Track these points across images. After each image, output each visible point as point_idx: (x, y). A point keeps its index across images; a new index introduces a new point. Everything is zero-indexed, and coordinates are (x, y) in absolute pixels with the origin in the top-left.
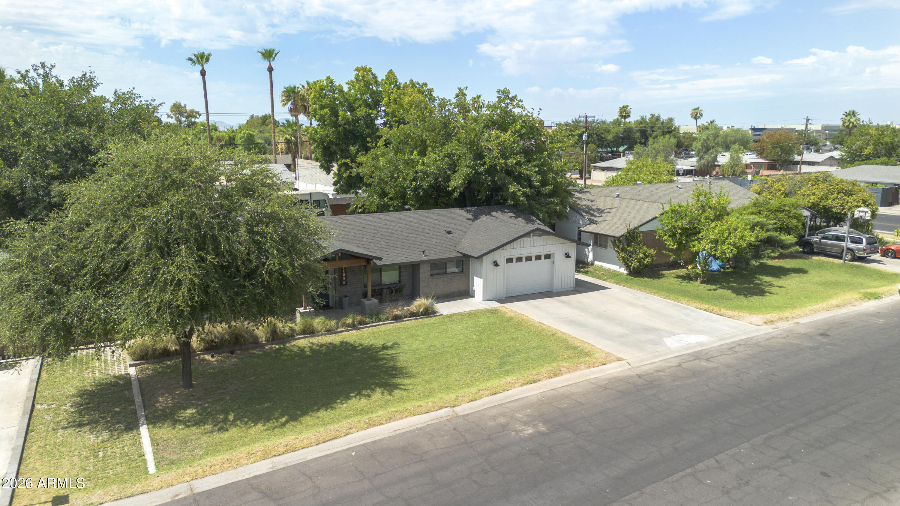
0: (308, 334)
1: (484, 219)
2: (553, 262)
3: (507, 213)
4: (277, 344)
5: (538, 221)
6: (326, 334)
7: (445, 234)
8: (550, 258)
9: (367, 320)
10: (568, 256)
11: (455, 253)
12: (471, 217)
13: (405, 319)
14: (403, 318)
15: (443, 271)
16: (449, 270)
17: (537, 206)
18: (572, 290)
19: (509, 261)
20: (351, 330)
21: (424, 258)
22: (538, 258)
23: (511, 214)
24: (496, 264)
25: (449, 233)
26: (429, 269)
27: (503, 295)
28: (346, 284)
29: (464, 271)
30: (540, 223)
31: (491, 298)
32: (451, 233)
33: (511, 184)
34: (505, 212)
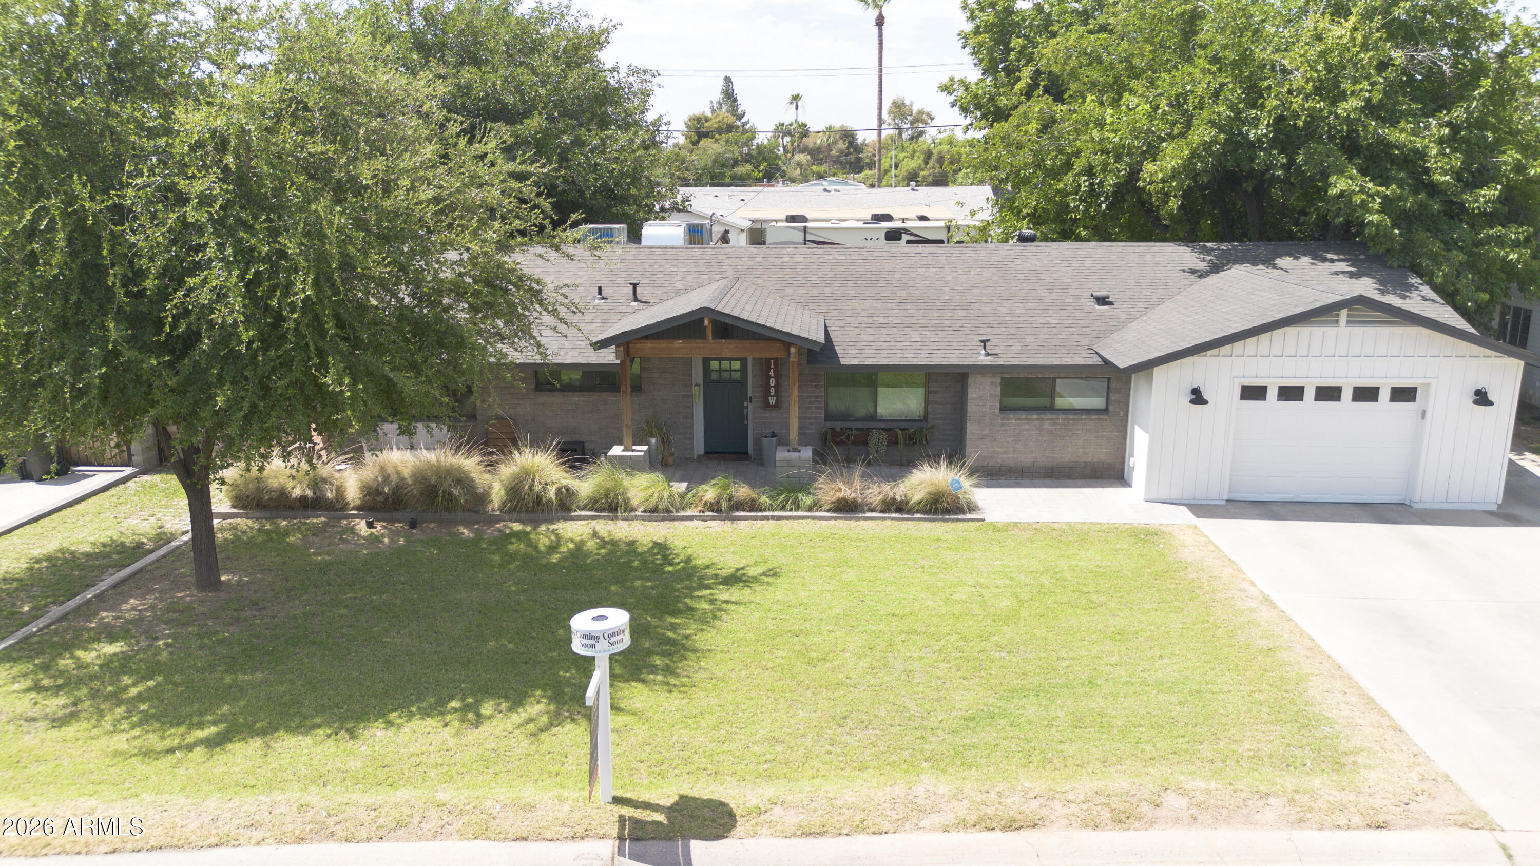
0: (601, 510)
1: (1238, 272)
2: (1424, 415)
3: (1332, 261)
4: (522, 522)
5: (1427, 291)
6: (643, 519)
7: (1092, 302)
8: (1413, 399)
9: (764, 499)
10: (1482, 398)
11: (1086, 354)
12: (1202, 266)
13: (868, 514)
14: (863, 511)
15: (1043, 401)
16: (1060, 402)
17: (1436, 247)
18: (1491, 513)
19: (1253, 393)
20: (712, 518)
21: (983, 359)
22: (1366, 394)
23: (1343, 266)
24: (1198, 397)
25: (1102, 301)
26: (998, 391)
27: (1218, 492)
28: (777, 406)
29: (1111, 408)
30: (1433, 295)
31: (1175, 495)
32: (1111, 303)
33: (1341, 172)
34: (1325, 260)
